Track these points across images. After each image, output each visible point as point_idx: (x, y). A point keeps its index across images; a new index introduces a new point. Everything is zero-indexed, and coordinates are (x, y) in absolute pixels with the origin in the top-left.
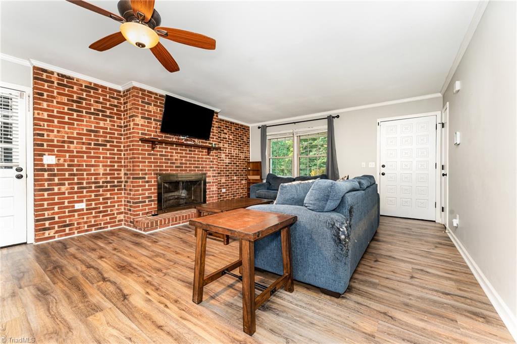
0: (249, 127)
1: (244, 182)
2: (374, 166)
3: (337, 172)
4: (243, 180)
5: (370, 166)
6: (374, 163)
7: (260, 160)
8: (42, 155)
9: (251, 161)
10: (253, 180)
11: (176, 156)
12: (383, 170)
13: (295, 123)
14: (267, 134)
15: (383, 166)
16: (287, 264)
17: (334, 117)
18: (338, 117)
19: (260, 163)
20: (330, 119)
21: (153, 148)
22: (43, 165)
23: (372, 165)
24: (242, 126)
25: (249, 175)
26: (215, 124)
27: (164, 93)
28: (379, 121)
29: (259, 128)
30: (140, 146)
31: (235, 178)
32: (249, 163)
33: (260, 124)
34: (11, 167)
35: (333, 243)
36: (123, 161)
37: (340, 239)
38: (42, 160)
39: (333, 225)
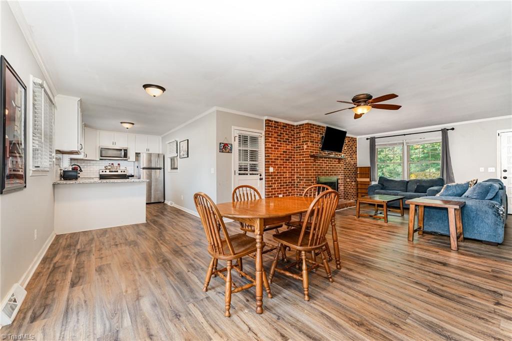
0: (356, 139)
1: (353, 183)
2: (494, 171)
3: (452, 176)
4: (352, 182)
5: (489, 171)
6: (494, 168)
7: (369, 165)
8: (269, 167)
9: (358, 166)
10: (361, 182)
11: (324, 165)
12: (504, 174)
13: (405, 135)
14: (376, 144)
15: (505, 171)
16: (460, 227)
17: (448, 130)
18: (453, 129)
19: (369, 168)
20: (444, 132)
21: (315, 161)
22: (269, 173)
23: (492, 170)
24: (352, 138)
25: (357, 178)
26: (346, 141)
27: (325, 125)
28: (498, 132)
29: (367, 139)
30: (309, 159)
31: (348, 180)
32: (357, 168)
33: (369, 136)
34: (258, 174)
35: (494, 216)
36: (296, 169)
37: (499, 214)
38: (269, 170)
39: (494, 207)
